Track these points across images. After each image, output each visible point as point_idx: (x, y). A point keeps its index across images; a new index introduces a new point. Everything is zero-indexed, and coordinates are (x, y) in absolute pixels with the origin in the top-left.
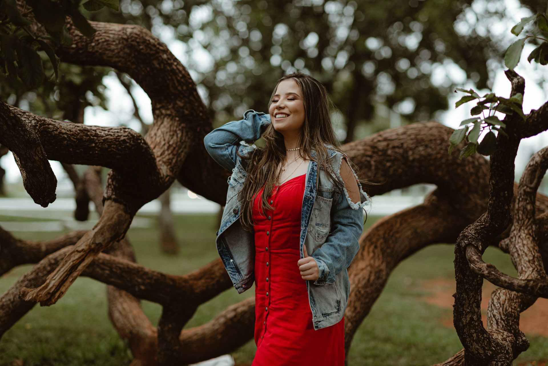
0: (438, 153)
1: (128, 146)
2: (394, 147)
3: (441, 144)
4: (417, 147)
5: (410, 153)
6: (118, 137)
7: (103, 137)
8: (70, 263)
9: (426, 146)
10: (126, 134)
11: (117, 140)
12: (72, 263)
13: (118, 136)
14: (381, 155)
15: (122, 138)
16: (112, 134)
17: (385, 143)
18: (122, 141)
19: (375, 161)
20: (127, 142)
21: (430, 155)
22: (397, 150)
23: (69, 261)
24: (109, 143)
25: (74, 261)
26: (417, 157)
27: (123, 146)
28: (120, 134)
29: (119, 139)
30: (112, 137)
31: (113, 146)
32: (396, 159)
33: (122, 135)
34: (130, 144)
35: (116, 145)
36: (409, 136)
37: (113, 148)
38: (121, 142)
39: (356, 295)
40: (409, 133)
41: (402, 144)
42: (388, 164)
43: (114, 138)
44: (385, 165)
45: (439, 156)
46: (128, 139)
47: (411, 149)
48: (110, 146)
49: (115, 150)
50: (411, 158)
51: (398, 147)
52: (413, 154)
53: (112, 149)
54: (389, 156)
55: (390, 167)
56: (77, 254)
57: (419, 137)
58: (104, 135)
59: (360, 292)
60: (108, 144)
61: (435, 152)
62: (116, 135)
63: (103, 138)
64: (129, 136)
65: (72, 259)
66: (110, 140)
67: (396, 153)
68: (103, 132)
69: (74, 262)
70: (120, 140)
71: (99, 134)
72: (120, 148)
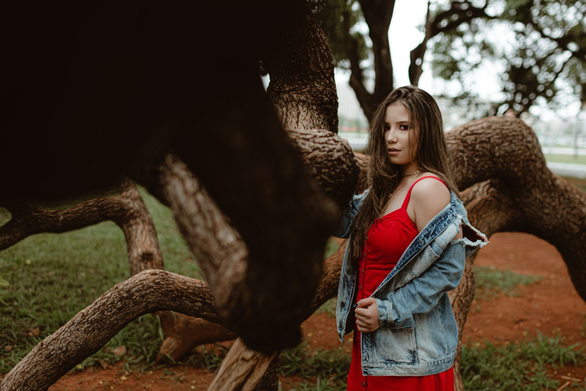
0: (520, 149)
1: (344, 169)
2: (482, 142)
3: (522, 140)
4: (503, 142)
5: (497, 148)
6: (330, 153)
7: (309, 153)
8: (231, 383)
9: (511, 142)
10: (338, 147)
11: (330, 158)
12: (234, 384)
13: (330, 151)
14: (471, 150)
15: (336, 155)
16: (320, 146)
17: (473, 137)
18: (336, 160)
19: (467, 157)
20: (343, 163)
21: (513, 151)
22: (485, 145)
23: (227, 378)
24: (318, 166)
25: (238, 378)
26: (503, 152)
27: (337, 169)
28: (331, 147)
29: (332, 156)
30: (321, 154)
31: (324, 170)
32: (484, 155)
33: (334, 149)
34: (347, 166)
35: (328, 168)
36: (494, 130)
37: (324, 173)
38: (335, 162)
39: (459, 305)
40: (493, 127)
41: (489, 138)
42: (477, 160)
43: (324, 155)
44: (474, 161)
45: (520, 152)
46: (343, 155)
47: (498, 145)
48: (319, 170)
49: (326, 178)
50: (497, 154)
51: (484, 142)
52: (499, 149)
53: (323, 176)
54: (478, 151)
55: (478, 163)
56: (242, 365)
57: (504, 132)
58: (310, 150)
59: (461, 301)
60: (317, 168)
61: (517, 148)
62: (326, 149)
63: (310, 156)
64: (343, 150)
65: (234, 375)
66: (320, 160)
67: (484, 148)
68: (307, 143)
69: (238, 381)
70: (333, 158)
71: (303, 147)
72: (333, 173)
